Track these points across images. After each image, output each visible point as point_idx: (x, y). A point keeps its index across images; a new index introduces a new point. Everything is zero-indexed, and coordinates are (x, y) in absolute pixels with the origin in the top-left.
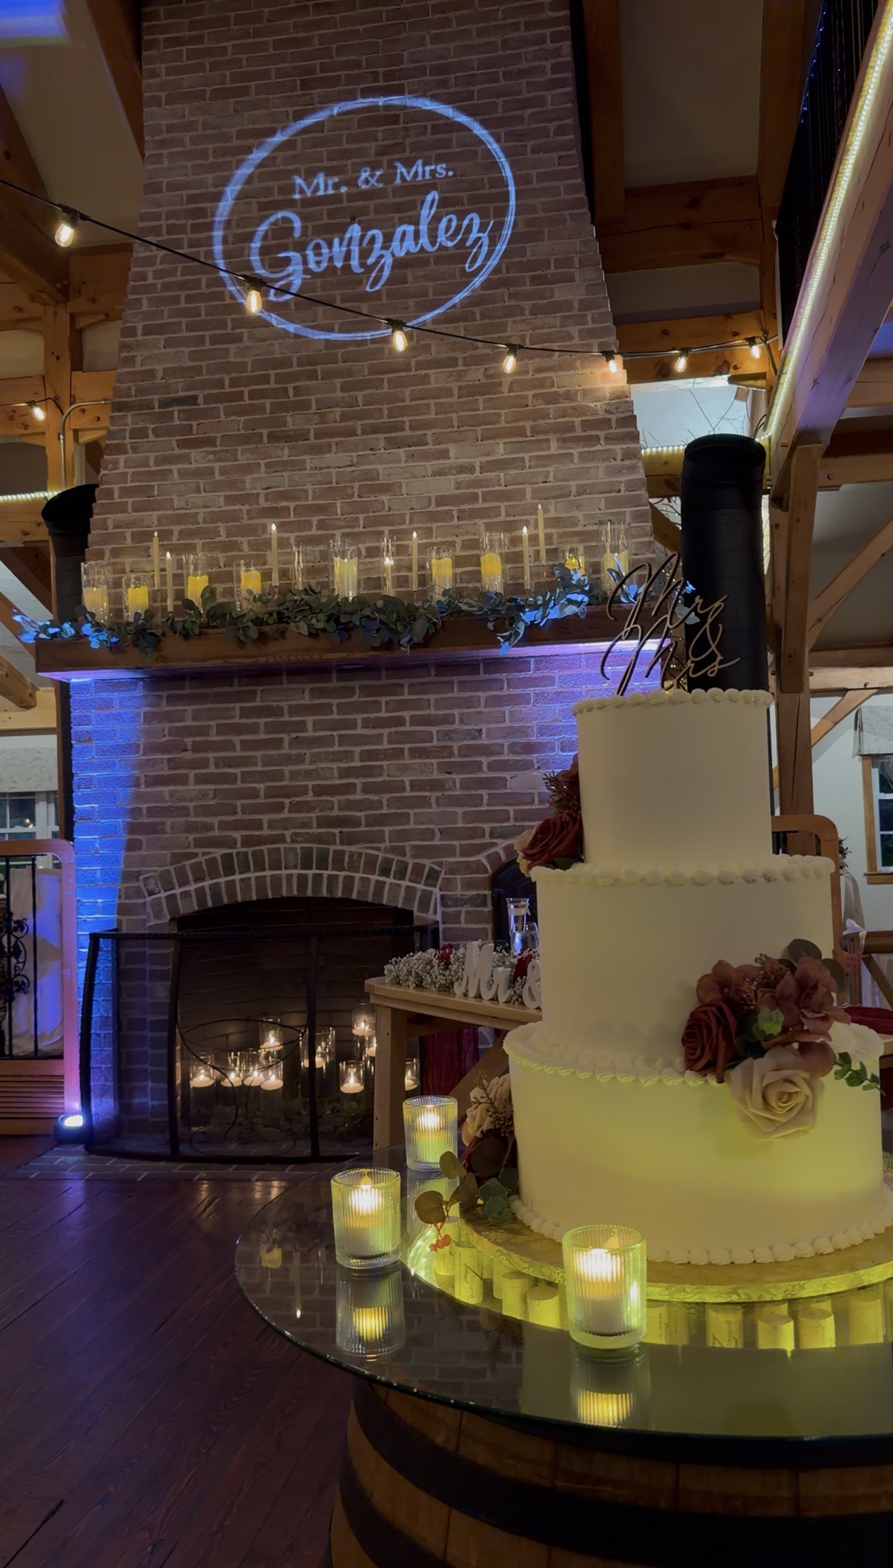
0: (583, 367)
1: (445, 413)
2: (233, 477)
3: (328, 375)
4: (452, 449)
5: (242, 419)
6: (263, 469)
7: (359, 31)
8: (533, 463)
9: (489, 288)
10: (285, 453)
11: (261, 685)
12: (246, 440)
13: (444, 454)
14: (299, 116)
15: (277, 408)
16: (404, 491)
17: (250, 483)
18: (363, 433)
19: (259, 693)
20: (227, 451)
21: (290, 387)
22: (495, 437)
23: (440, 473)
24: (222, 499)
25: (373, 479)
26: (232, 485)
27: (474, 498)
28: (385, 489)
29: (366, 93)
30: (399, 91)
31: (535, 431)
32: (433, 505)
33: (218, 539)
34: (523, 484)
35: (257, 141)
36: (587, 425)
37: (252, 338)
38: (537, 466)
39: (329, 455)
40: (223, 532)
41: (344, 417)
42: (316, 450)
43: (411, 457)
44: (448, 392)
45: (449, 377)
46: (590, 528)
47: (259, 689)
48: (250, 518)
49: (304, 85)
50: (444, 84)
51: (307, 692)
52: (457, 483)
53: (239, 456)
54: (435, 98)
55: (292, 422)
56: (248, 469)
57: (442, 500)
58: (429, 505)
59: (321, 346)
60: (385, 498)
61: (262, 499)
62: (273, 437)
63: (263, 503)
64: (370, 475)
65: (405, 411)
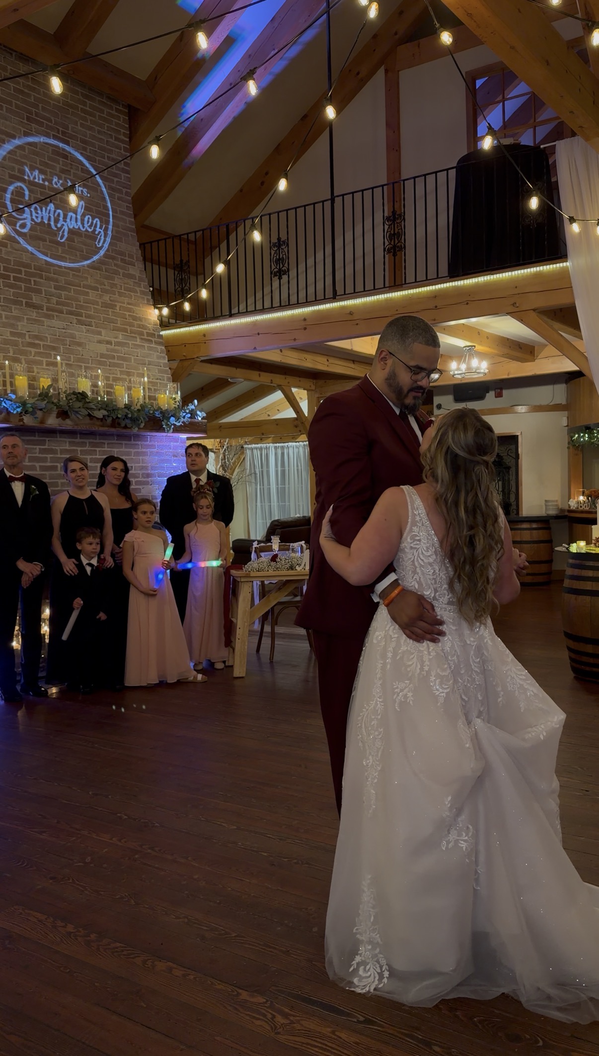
0: (143, 308)
1: (97, 313)
2: (12, 322)
3: (48, 279)
4: (103, 332)
5: (12, 290)
6: (25, 321)
7: (50, 103)
8: (133, 346)
9: (106, 258)
10: (34, 314)
11: (47, 437)
12: (16, 302)
13: (100, 333)
14: (26, 134)
15: (28, 289)
16: (87, 347)
17: (22, 326)
18: (67, 314)
19: (47, 441)
20: (7, 306)
21: (32, 279)
22: (117, 331)
23: (100, 342)
24: (9, 333)
25: (74, 338)
26: (12, 326)
27: (113, 357)
28: (80, 344)
29: (55, 137)
30: (68, 143)
31: (131, 332)
32: (99, 357)
33: (9, 354)
34: (130, 355)
35: (7, 138)
36: (149, 334)
37: (12, 247)
38: (133, 349)
39: (53, 321)
40: (11, 351)
41: (58, 303)
42: (49, 317)
43: (88, 331)
44: (97, 303)
45: (97, 296)
46: (154, 380)
47: (47, 439)
48: (23, 346)
49: (28, 119)
50: (85, 149)
51: (67, 443)
52: (107, 348)
53: (13, 311)
54: (82, 154)
55: (35, 299)
56: (19, 319)
57: (102, 356)
58: (97, 357)
59: (43, 262)
60: (80, 349)
61: (27, 337)
62: (28, 305)
63: (28, 339)
64: (73, 336)
65: (81, 307)
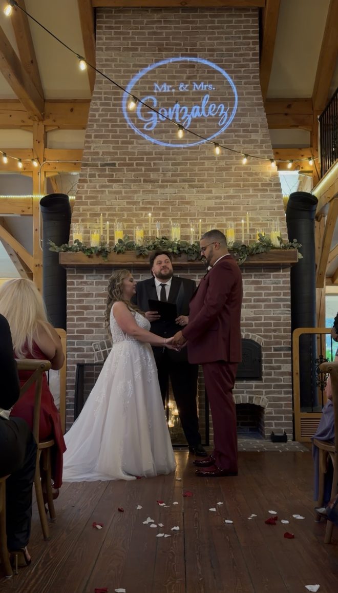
0: (262, 164)
1: (210, 177)
2: (130, 195)
3: (166, 159)
4: (214, 190)
5: (133, 173)
6: (141, 192)
7: (181, 32)
8: (244, 197)
9: (227, 132)
10: (149, 187)
11: (141, 273)
12: (135, 181)
13: (210, 192)
14: (157, 61)
15: (147, 170)
16: (195, 204)
17: (136, 197)
18: (180, 182)
20: (127, 185)
21: (152, 163)
22: (229, 187)
23: (209, 198)
24: (125, 203)
25: (183, 199)
26: (129, 198)
27: (222, 208)
28: (188, 203)
29: (183, 55)
30: (195, 56)
31: (244, 186)
32: (206, 210)
33: (124, 218)
34: (239, 204)
35: (140, 69)
36: (263, 185)
37: (137, 143)
38: (244, 199)
39: (166, 189)
40: (126, 215)
41: (172, 176)
42: (162, 187)
43: (198, 192)
44: (212, 169)
45: (212, 163)
46: (264, 222)
47: (141, 275)
48: (136, 211)
49: (159, 50)
50: (212, 55)
52: (215, 202)
53: (132, 187)
54: (209, 60)
55: (153, 176)
56: (135, 192)
57: (209, 209)
58: (205, 210)
59: (164, 148)
60: (188, 206)
61: (141, 204)
62: (145, 181)
63: (141, 205)
64: (182, 198)
65: (195, 175)
